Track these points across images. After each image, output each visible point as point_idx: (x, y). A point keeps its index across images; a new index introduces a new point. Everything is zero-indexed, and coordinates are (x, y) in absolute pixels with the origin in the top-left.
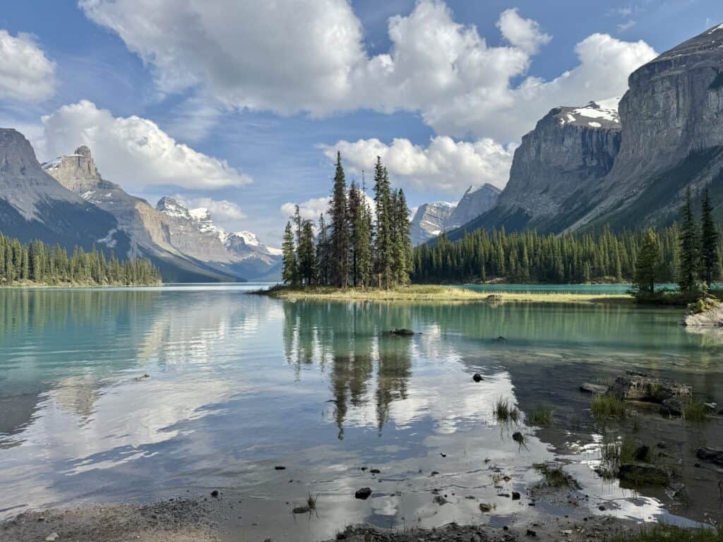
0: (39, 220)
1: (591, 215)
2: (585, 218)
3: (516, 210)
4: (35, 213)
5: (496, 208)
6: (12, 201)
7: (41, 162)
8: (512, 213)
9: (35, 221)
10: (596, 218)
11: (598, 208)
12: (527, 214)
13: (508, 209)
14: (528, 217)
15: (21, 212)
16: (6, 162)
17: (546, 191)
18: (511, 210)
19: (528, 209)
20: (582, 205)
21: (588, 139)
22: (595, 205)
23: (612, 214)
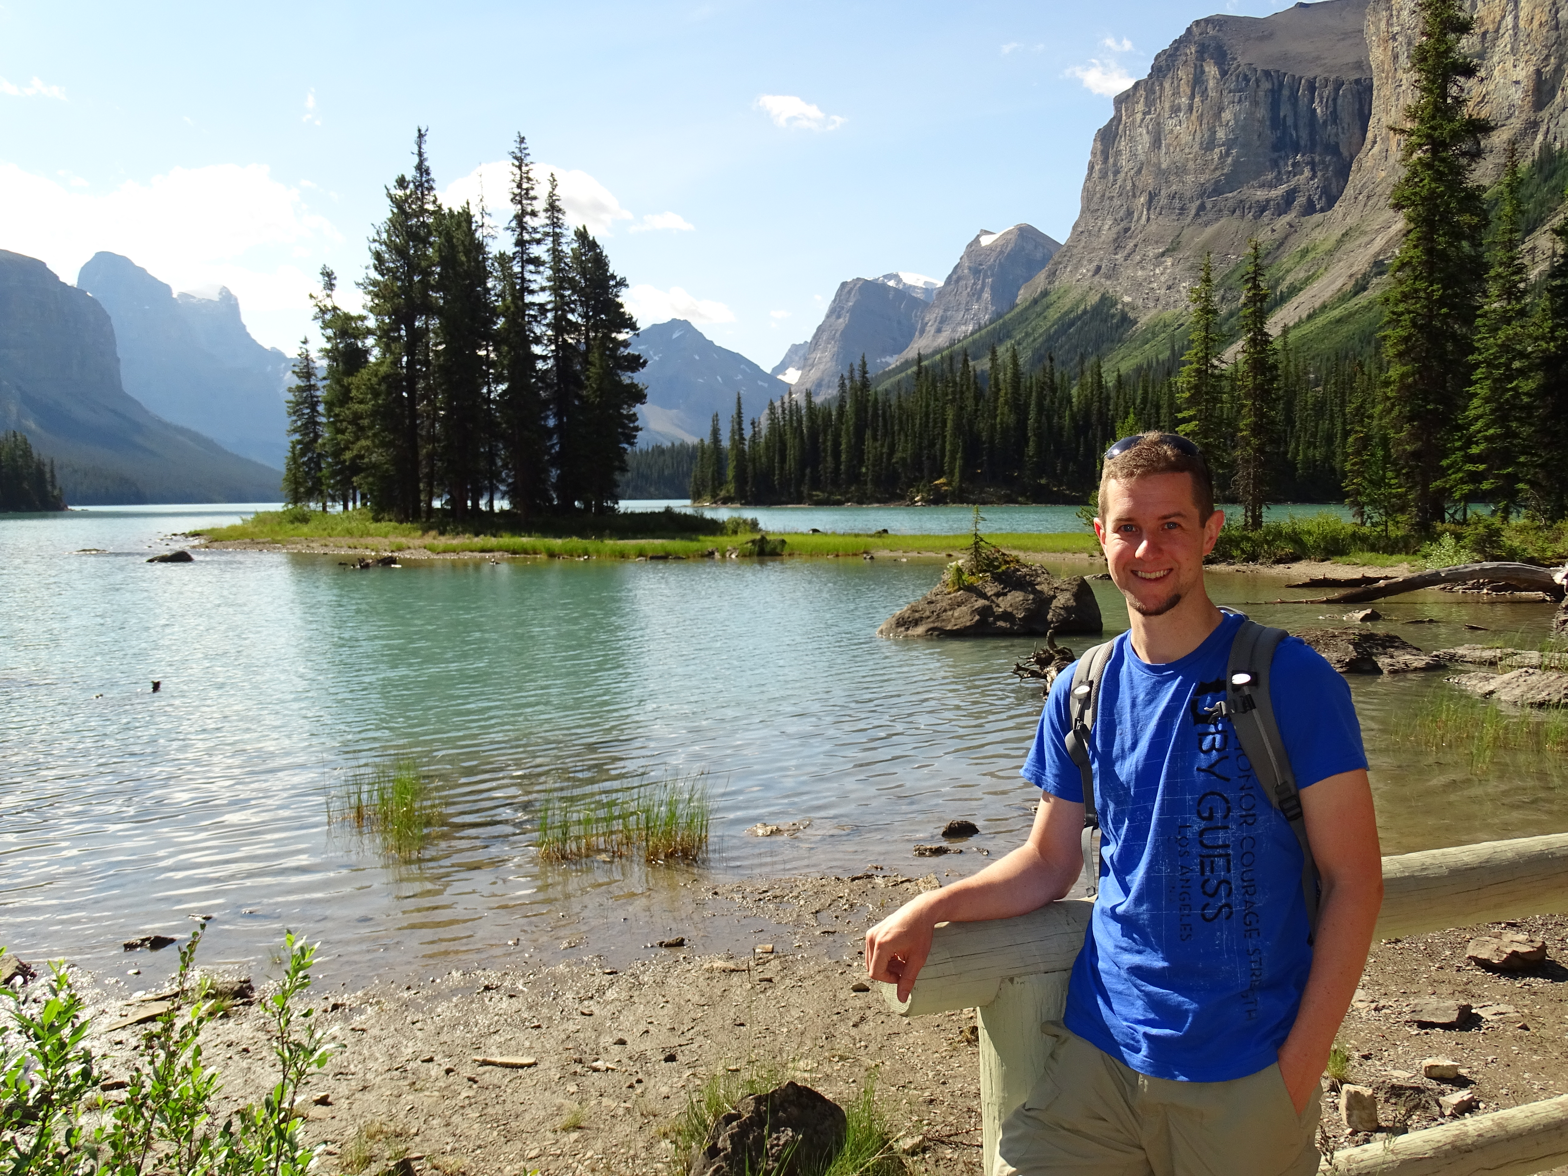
1: (1283, 317)
2: (1269, 322)
3: (1093, 299)
10: (1297, 325)
11: (1302, 298)
12: (1123, 311)
14: (1126, 321)
17: (1173, 249)
18: (1083, 299)
19: (1127, 299)
21: (1285, 110)
22: (1296, 288)
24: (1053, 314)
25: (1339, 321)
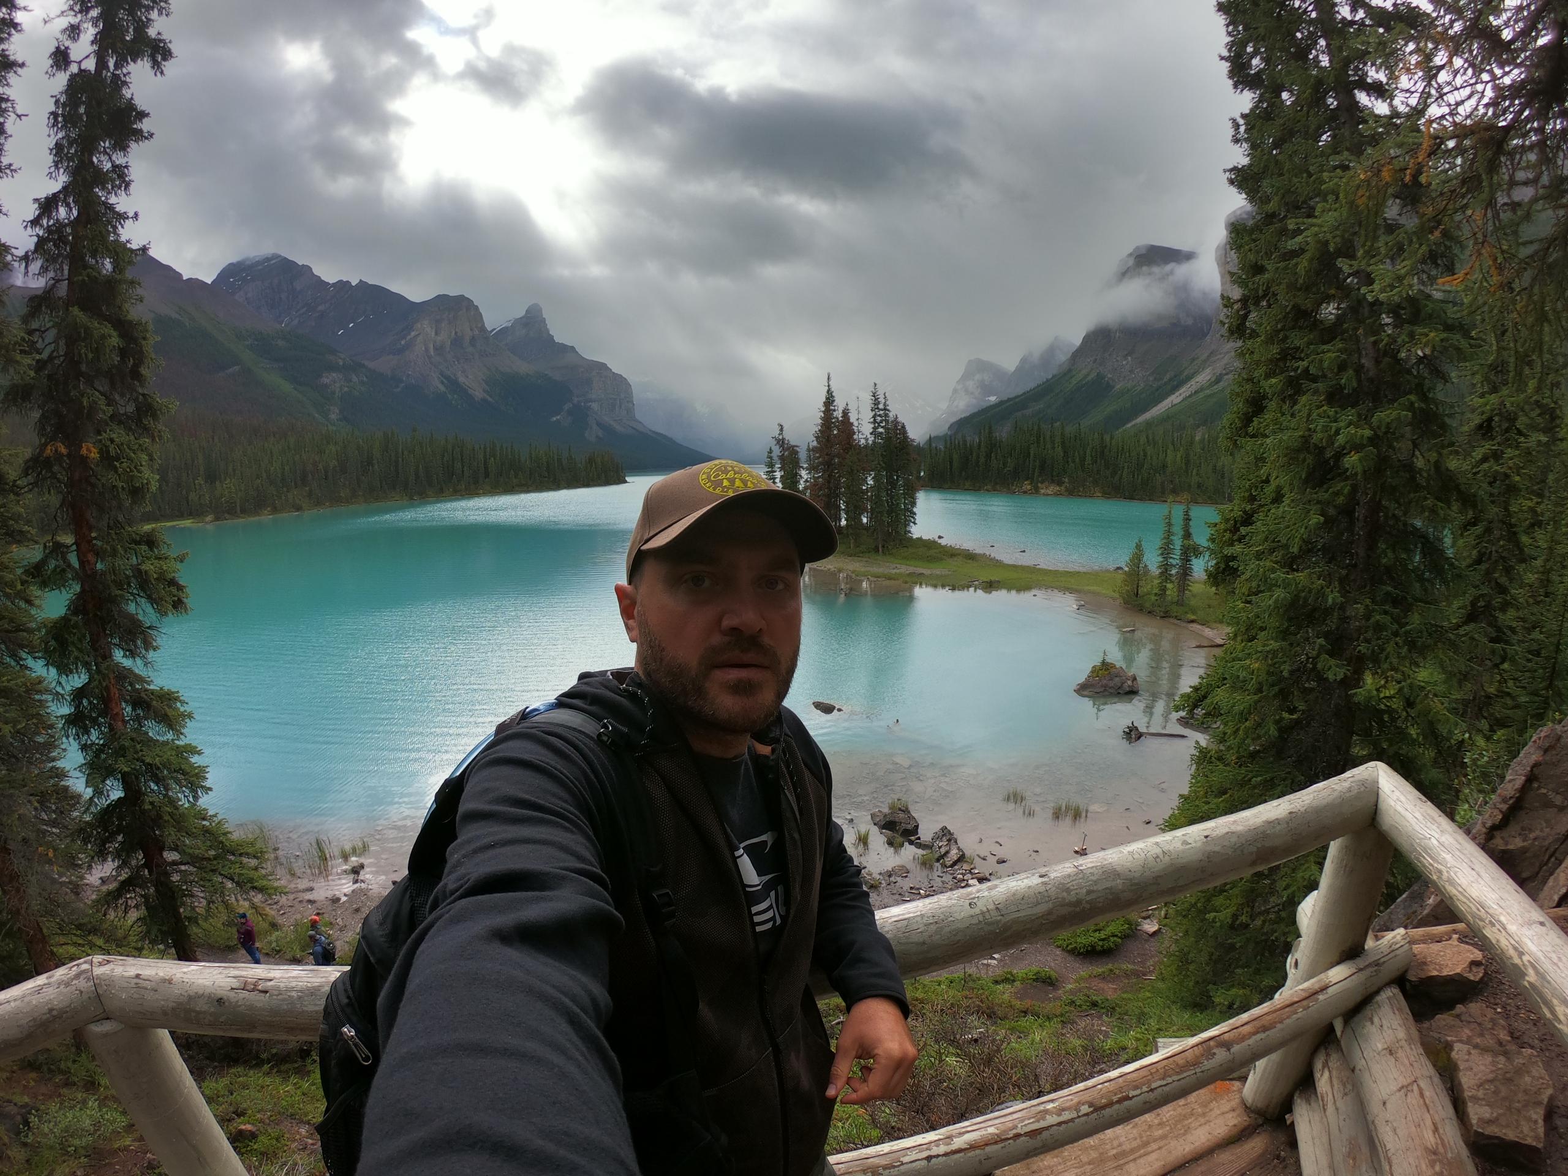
0: (490, 399)
1: (1184, 391)
2: (1177, 394)
3: (1093, 375)
4: (484, 391)
5: (1070, 370)
6: (462, 380)
7: (489, 329)
8: (1089, 378)
9: (484, 400)
10: (1190, 396)
11: (1193, 382)
12: (1108, 382)
13: (1084, 372)
14: (1109, 387)
15: (470, 391)
16: (456, 333)
17: (1130, 354)
18: (1088, 375)
19: (1109, 376)
20: (1175, 376)
22: (1189, 378)
23: (1208, 392)
24: (1074, 381)
25: (1210, 396)
